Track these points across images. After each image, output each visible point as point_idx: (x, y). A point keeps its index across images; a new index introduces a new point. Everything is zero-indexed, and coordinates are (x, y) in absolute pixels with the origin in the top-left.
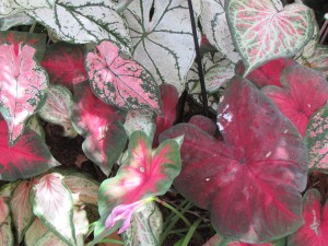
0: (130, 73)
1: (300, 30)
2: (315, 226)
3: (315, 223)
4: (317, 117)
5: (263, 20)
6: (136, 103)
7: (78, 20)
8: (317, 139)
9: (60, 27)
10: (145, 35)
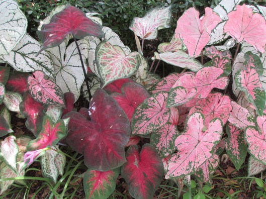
0: (49, 86)
1: (133, 65)
2: (136, 163)
3: (136, 162)
4: (139, 108)
5: (116, 60)
6: (52, 101)
7: (26, 60)
8: (138, 119)
9: (16, 64)
10: (62, 68)
